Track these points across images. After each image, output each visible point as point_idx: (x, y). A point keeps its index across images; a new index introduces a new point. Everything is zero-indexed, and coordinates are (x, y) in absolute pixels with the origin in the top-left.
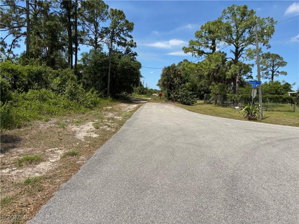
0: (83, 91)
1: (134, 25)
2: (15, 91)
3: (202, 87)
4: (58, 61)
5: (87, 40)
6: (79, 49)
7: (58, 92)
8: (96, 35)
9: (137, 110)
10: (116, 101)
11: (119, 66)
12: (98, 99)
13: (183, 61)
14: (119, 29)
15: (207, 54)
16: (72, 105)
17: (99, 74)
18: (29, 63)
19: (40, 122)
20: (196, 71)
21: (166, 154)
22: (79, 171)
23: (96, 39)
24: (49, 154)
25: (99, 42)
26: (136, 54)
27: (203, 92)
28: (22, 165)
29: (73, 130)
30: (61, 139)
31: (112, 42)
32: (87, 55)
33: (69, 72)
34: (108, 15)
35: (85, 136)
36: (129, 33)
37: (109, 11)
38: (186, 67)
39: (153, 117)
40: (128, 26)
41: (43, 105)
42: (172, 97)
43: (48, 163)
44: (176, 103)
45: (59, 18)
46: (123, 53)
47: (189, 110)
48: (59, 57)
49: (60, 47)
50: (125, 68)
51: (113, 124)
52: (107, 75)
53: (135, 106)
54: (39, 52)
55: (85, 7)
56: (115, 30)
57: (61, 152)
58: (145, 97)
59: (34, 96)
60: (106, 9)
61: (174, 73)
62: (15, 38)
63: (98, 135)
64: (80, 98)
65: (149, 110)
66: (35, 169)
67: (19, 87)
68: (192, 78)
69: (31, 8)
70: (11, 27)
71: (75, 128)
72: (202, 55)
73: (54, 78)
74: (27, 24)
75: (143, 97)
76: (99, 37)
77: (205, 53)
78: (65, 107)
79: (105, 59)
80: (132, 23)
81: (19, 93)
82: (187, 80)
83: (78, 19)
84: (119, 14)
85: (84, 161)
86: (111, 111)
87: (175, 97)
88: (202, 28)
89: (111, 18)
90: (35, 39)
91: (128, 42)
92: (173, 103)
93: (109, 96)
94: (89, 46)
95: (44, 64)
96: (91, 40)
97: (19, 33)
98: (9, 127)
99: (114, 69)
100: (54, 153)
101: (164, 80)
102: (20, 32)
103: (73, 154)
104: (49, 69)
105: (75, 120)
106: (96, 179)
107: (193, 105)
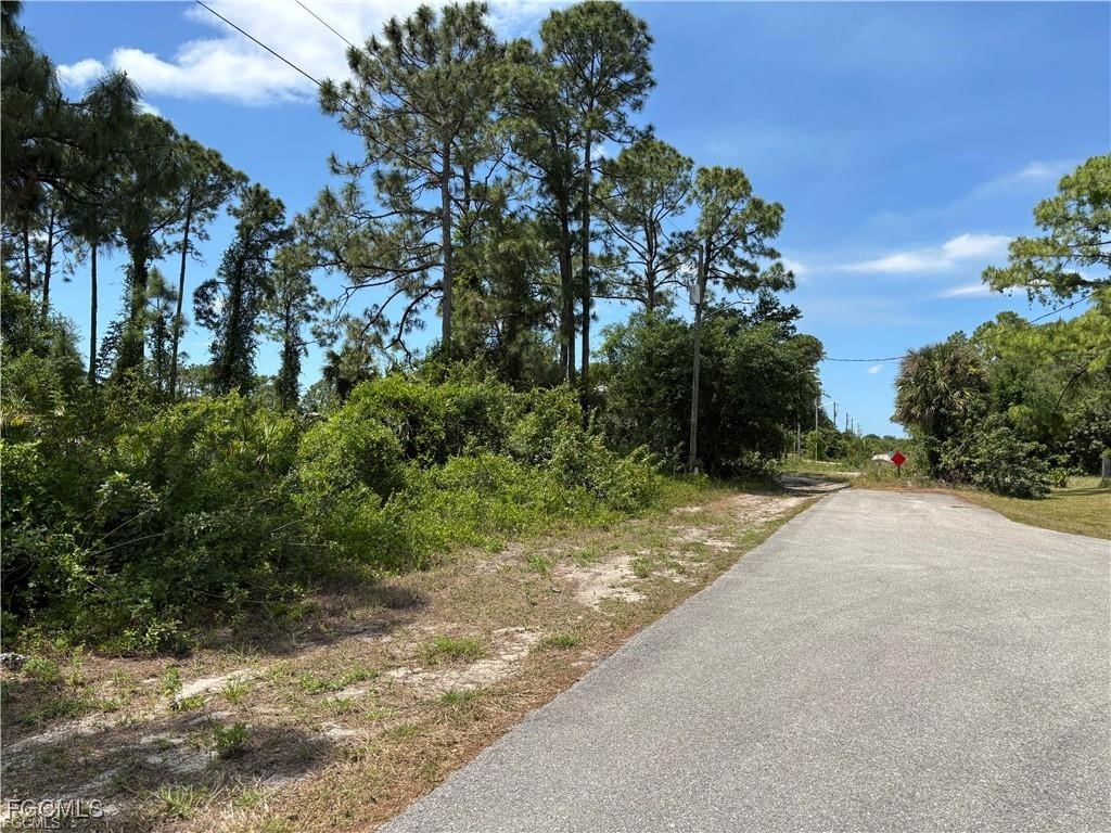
0: (604, 456)
1: (782, 210)
2: (414, 462)
3: (1093, 420)
4: (530, 361)
5: (621, 282)
6: (594, 317)
7: (530, 460)
8: (649, 263)
9: (793, 517)
10: (722, 487)
11: (731, 360)
12: (658, 478)
13: (995, 321)
14: (729, 233)
15: (1096, 284)
16: (569, 502)
17: (660, 394)
18: (448, 376)
19: (476, 554)
20: (1050, 360)
21: (849, 657)
22: (576, 685)
23: (651, 275)
24: (499, 641)
25: (661, 283)
26: (795, 313)
27: (1100, 443)
28: (435, 663)
29: (570, 580)
30: (534, 604)
31: (706, 279)
32: (621, 331)
33: (565, 397)
34: (689, 192)
35: (604, 596)
36: (768, 243)
37: (693, 175)
38: (1003, 344)
39: (847, 542)
40: (762, 219)
41: (487, 503)
42: (947, 464)
43: (498, 662)
44: (967, 492)
45: (535, 227)
46: (748, 313)
47: (1016, 519)
48: (532, 348)
49: (538, 316)
50: (754, 364)
51: (696, 565)
52: (688, 395)
53: (792, 502)
54: (476, 337)
55: (613, 178)
56: (714, 239)
57: (532, 639)
58: (837, 466)
59: (463, 477)
60: (685, 172)
61: (952, 372)
62: (412, 301)
63: (644, 597)
64: (596, 477)
65: (839, 516)
66: (466, 674)
67: (423, 448)
68: (1041, 386)
69: (455, 210)
70: (401, 272)
71: (575, 573)
72: (1075, 290)
73: (520, 416)
74: (445, 259)
75: (829, 468)
76: (659, 268)
77: (1085, 283)
78: (550, 509)
79: (681, 339)
80: (777, 205)
81: (422, 467)
82: (1019, 393)
83: (591, 218)
84: (731, 181)
85: (593, 663)
86: (697, 520)
87: (959, 466)
88: (1064, 187)
89: (699, 198)
90: (465, 299)
91: (765, 273)
92: (954, 488)
93: (697, 469)
94: (628, 302)
95: (491, 375)
96: (634, 280)
97: (424, 286)
98: (399, 566)
99: (713, 373)
100: (514, 640)
101: (911, 400)
102: (426, 283)
103: (565, 644)
104: (504, 390)
105: (577, 548)
106: (618, 704)
107: (1047, 495)
